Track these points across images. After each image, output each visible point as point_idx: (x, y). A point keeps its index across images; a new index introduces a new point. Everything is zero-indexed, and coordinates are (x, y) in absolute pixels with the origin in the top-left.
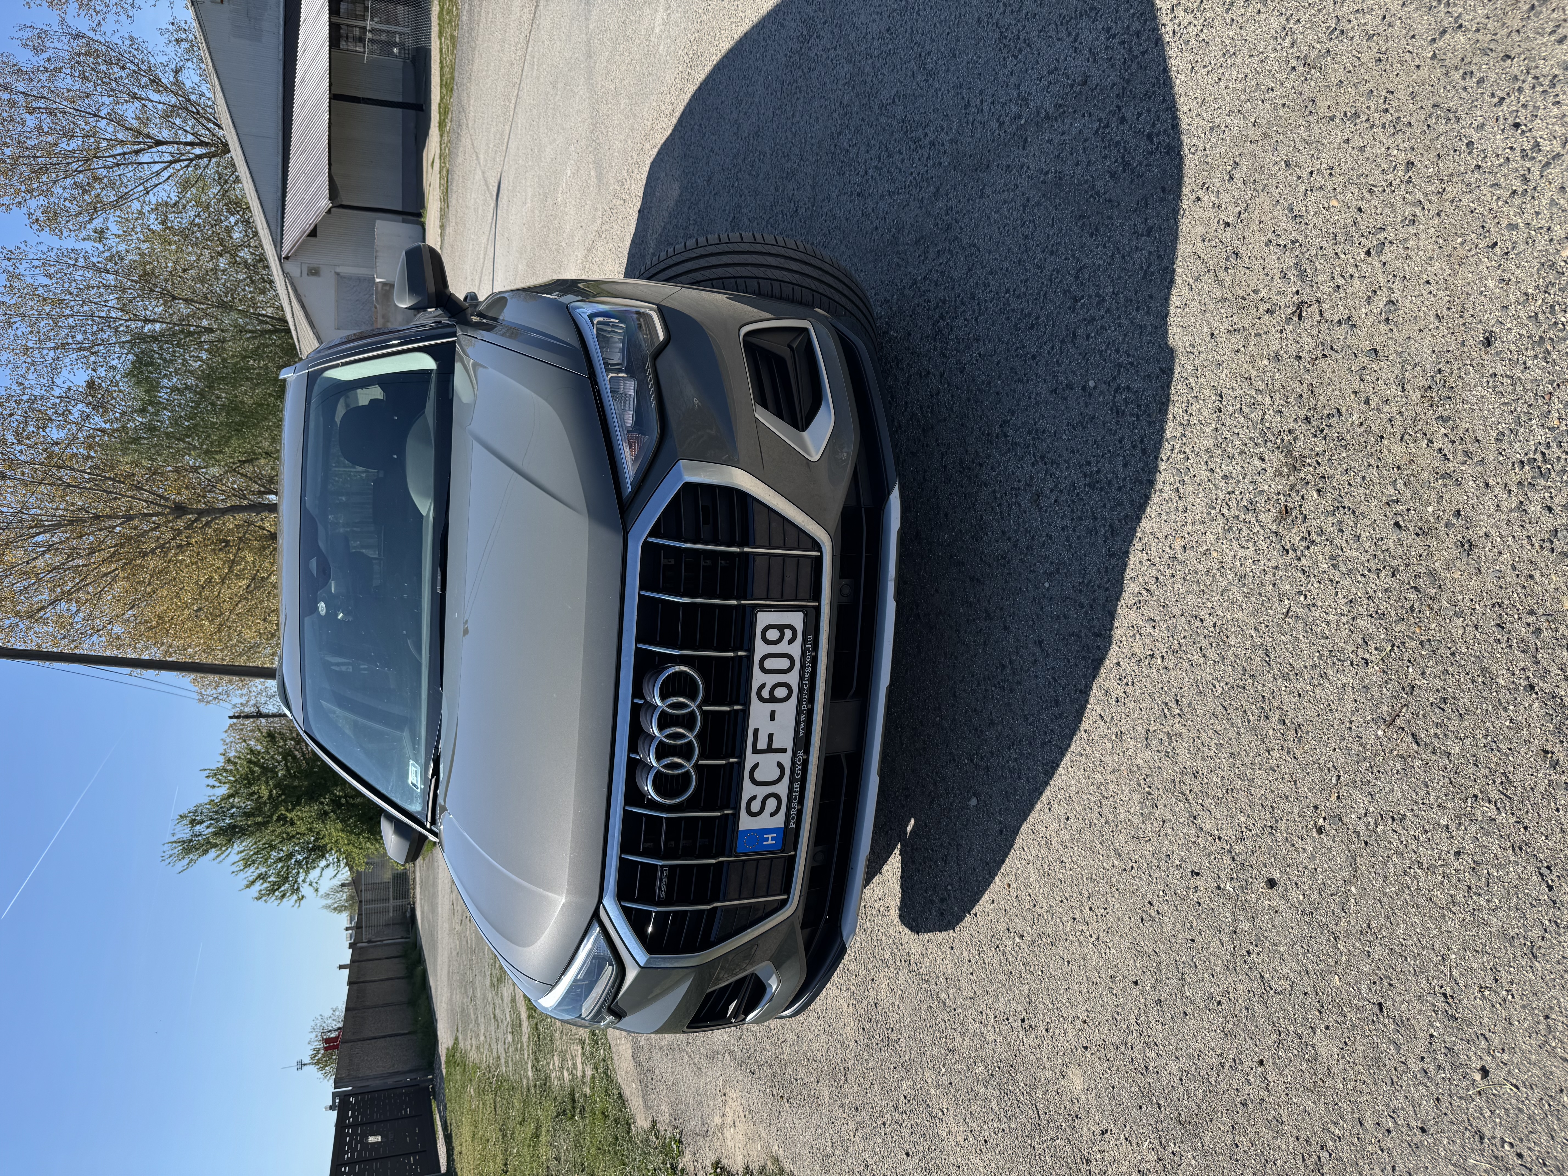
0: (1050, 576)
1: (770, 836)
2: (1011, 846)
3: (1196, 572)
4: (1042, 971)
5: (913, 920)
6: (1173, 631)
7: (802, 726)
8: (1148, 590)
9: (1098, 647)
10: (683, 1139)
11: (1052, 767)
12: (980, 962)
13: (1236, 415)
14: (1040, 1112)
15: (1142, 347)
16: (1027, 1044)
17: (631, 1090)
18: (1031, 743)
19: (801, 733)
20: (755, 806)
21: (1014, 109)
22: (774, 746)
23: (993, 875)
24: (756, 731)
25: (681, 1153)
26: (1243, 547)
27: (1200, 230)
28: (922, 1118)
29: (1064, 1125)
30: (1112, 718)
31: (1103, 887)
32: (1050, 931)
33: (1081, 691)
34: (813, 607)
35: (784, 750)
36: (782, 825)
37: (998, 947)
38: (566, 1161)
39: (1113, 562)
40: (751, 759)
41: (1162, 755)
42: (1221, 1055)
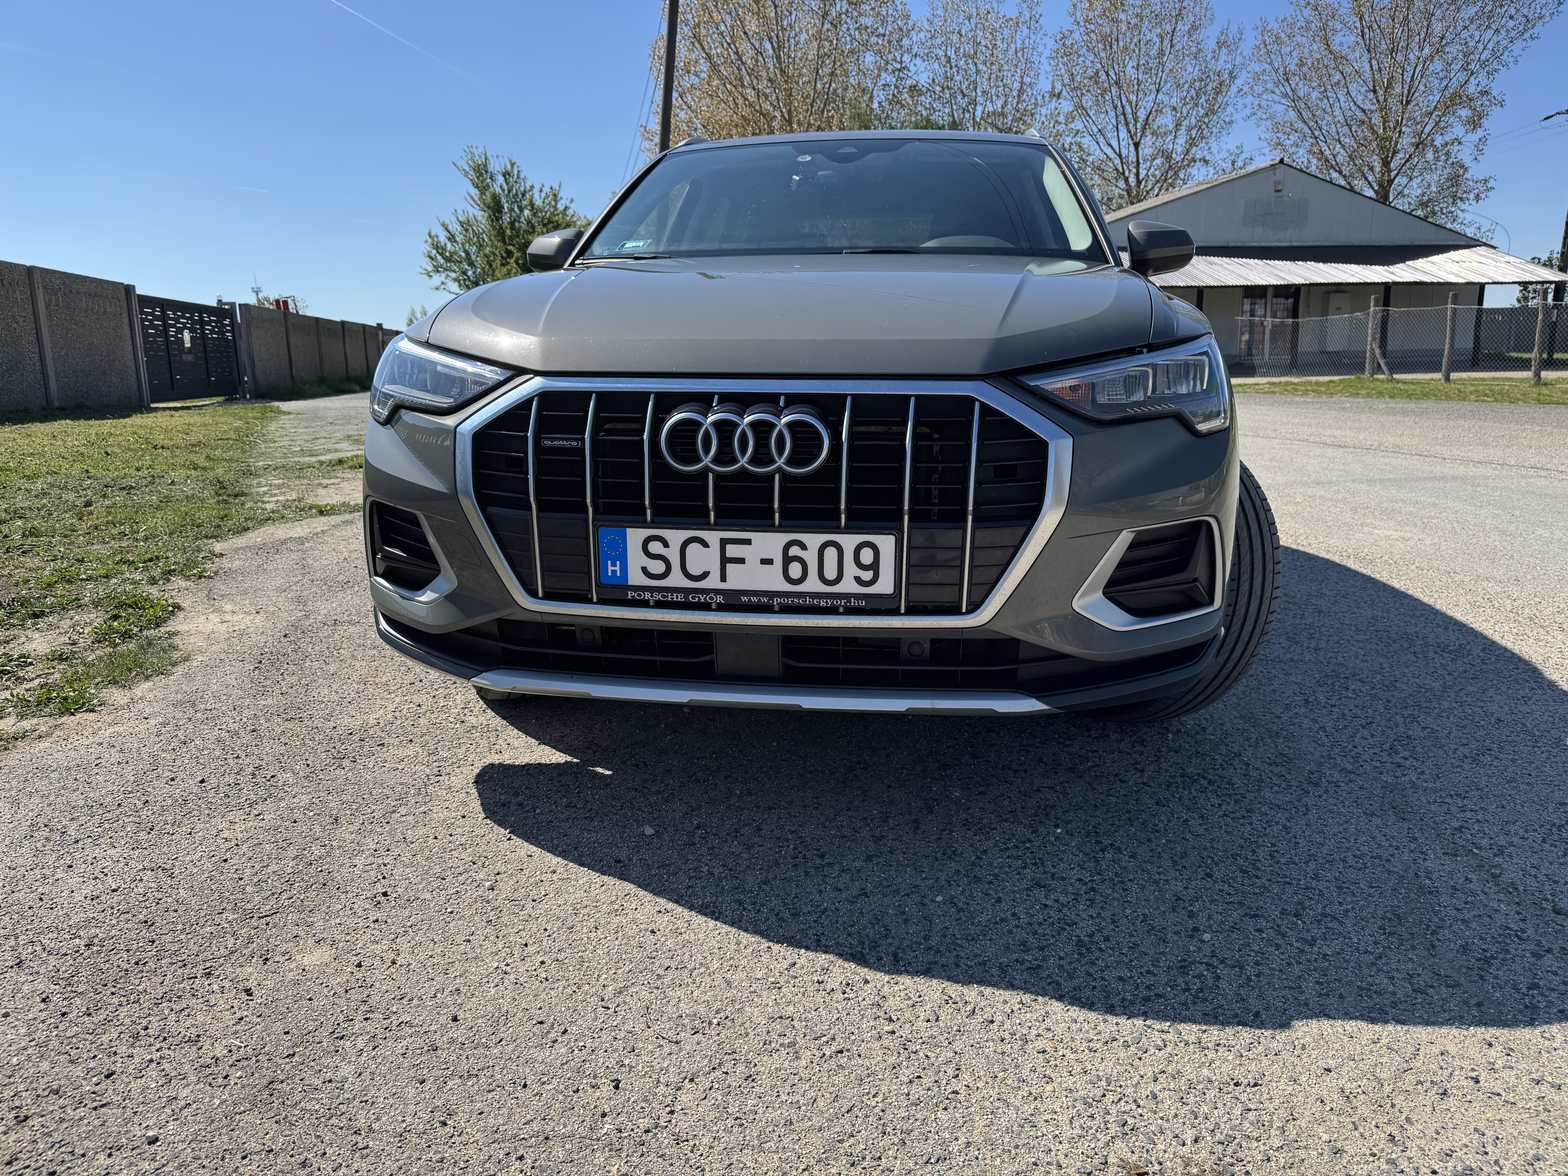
0: (951, 901)
1: (618, 568)
2: (604, 873)
3: (1017, 1067)
4: (452, 912)
5: (490, 778)
6: (931, 1042)
7: (754, 599)
8: (974, 1011)
9: (881, 959)
10: (203, 580)
11: (714, 913)
12: (452, 846)
13: (1239, 1105)
14: (268, 919)
15: (1275, 990)
16: (354, 900)
17: (255, 537)
18: (736, 889)
19: (744, 599)
20: (655, 547)
21: (1485, 842)
22: (729, 567)
23: (563, 854)
24: (748, 542)
25: (188, 578)
26: (1071, 1123)
27: (1453, 1050)
28: (249, 795)
29: (254, 945)
30: (796, 977)
31: (575, 976)
32: (505, 919)
33: (819, 941)
34: (899, 607)
35: (723, 578)
36: (631, 582)
37: (474, 863)
38: (171, 490)
39: (995, 971)
40: (713, 537)
41: (764, 1036)
42: (370, 1129)
